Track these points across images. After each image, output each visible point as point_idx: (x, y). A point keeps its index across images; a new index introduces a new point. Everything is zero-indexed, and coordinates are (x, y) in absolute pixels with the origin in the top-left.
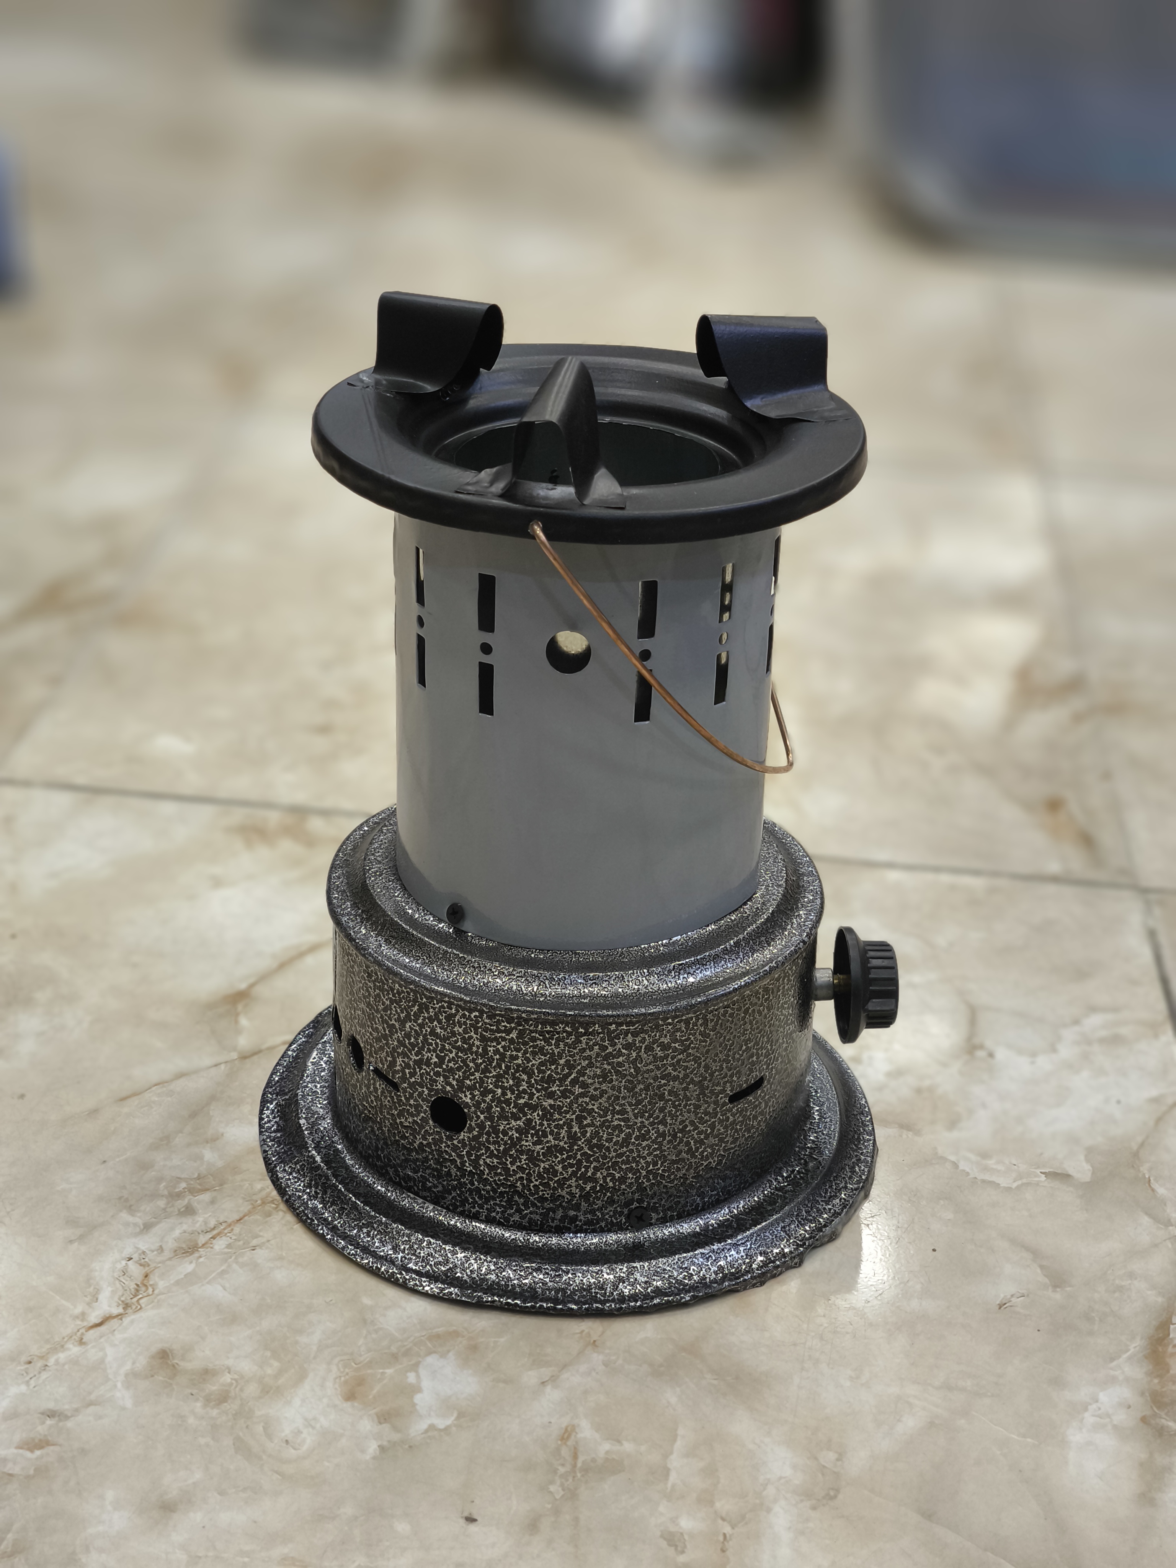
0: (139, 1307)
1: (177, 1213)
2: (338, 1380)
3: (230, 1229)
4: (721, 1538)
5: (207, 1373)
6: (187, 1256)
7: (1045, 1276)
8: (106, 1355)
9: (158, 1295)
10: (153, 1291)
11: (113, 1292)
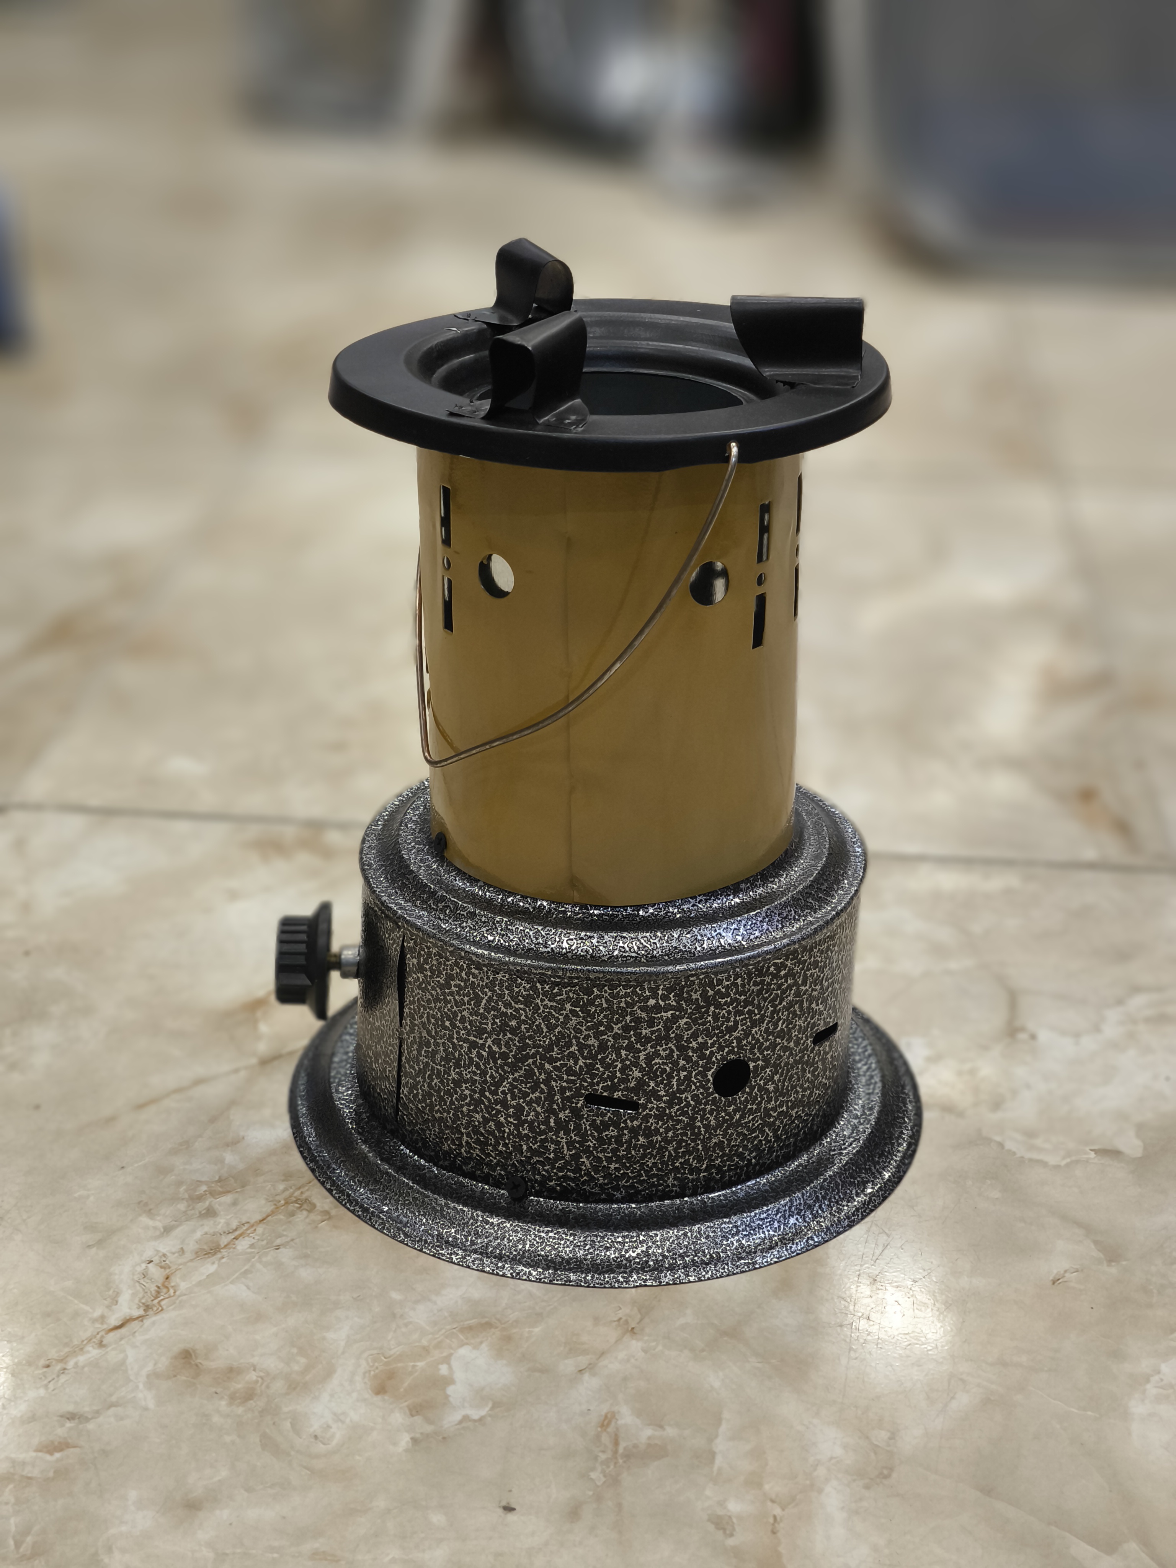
0: (160, 1308)
1: (198, 1215)
2: (367, 1375)
3: (253, 1229)
4: (771, 1520)
5: (232, 1372)
6: (209, 1257)
7: (1099, 1250)
8: (126, 1356)
9: (179, 1296)
10: (175, 1292)
11: (134, 1295)
